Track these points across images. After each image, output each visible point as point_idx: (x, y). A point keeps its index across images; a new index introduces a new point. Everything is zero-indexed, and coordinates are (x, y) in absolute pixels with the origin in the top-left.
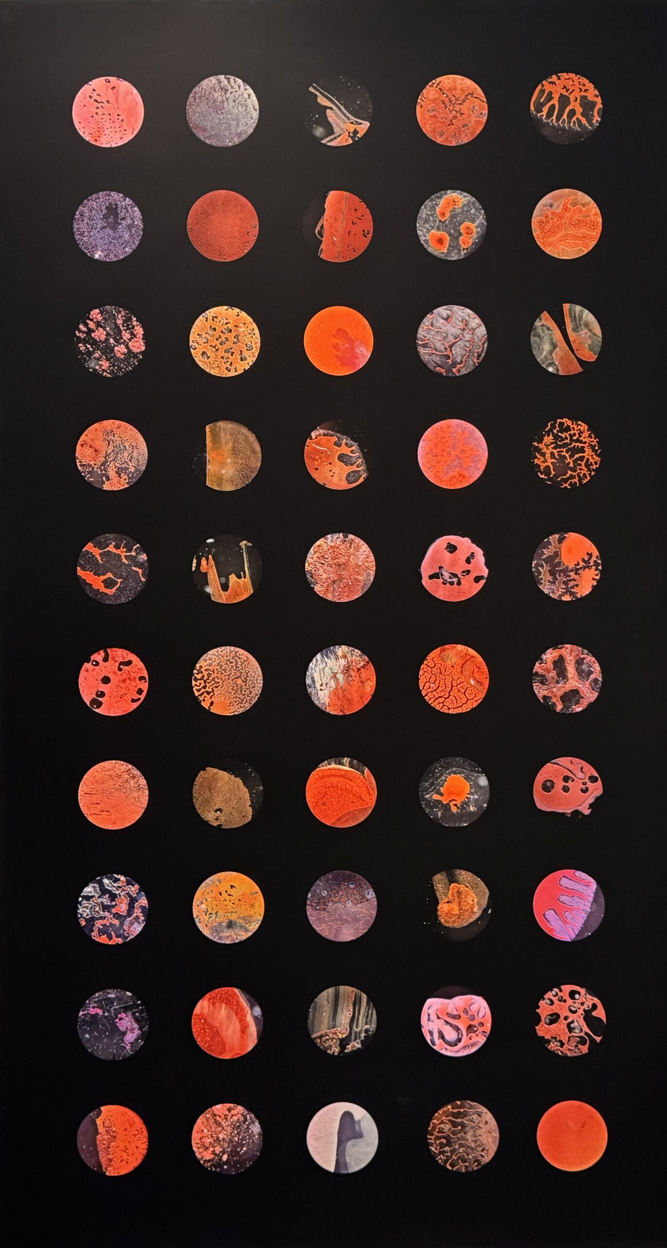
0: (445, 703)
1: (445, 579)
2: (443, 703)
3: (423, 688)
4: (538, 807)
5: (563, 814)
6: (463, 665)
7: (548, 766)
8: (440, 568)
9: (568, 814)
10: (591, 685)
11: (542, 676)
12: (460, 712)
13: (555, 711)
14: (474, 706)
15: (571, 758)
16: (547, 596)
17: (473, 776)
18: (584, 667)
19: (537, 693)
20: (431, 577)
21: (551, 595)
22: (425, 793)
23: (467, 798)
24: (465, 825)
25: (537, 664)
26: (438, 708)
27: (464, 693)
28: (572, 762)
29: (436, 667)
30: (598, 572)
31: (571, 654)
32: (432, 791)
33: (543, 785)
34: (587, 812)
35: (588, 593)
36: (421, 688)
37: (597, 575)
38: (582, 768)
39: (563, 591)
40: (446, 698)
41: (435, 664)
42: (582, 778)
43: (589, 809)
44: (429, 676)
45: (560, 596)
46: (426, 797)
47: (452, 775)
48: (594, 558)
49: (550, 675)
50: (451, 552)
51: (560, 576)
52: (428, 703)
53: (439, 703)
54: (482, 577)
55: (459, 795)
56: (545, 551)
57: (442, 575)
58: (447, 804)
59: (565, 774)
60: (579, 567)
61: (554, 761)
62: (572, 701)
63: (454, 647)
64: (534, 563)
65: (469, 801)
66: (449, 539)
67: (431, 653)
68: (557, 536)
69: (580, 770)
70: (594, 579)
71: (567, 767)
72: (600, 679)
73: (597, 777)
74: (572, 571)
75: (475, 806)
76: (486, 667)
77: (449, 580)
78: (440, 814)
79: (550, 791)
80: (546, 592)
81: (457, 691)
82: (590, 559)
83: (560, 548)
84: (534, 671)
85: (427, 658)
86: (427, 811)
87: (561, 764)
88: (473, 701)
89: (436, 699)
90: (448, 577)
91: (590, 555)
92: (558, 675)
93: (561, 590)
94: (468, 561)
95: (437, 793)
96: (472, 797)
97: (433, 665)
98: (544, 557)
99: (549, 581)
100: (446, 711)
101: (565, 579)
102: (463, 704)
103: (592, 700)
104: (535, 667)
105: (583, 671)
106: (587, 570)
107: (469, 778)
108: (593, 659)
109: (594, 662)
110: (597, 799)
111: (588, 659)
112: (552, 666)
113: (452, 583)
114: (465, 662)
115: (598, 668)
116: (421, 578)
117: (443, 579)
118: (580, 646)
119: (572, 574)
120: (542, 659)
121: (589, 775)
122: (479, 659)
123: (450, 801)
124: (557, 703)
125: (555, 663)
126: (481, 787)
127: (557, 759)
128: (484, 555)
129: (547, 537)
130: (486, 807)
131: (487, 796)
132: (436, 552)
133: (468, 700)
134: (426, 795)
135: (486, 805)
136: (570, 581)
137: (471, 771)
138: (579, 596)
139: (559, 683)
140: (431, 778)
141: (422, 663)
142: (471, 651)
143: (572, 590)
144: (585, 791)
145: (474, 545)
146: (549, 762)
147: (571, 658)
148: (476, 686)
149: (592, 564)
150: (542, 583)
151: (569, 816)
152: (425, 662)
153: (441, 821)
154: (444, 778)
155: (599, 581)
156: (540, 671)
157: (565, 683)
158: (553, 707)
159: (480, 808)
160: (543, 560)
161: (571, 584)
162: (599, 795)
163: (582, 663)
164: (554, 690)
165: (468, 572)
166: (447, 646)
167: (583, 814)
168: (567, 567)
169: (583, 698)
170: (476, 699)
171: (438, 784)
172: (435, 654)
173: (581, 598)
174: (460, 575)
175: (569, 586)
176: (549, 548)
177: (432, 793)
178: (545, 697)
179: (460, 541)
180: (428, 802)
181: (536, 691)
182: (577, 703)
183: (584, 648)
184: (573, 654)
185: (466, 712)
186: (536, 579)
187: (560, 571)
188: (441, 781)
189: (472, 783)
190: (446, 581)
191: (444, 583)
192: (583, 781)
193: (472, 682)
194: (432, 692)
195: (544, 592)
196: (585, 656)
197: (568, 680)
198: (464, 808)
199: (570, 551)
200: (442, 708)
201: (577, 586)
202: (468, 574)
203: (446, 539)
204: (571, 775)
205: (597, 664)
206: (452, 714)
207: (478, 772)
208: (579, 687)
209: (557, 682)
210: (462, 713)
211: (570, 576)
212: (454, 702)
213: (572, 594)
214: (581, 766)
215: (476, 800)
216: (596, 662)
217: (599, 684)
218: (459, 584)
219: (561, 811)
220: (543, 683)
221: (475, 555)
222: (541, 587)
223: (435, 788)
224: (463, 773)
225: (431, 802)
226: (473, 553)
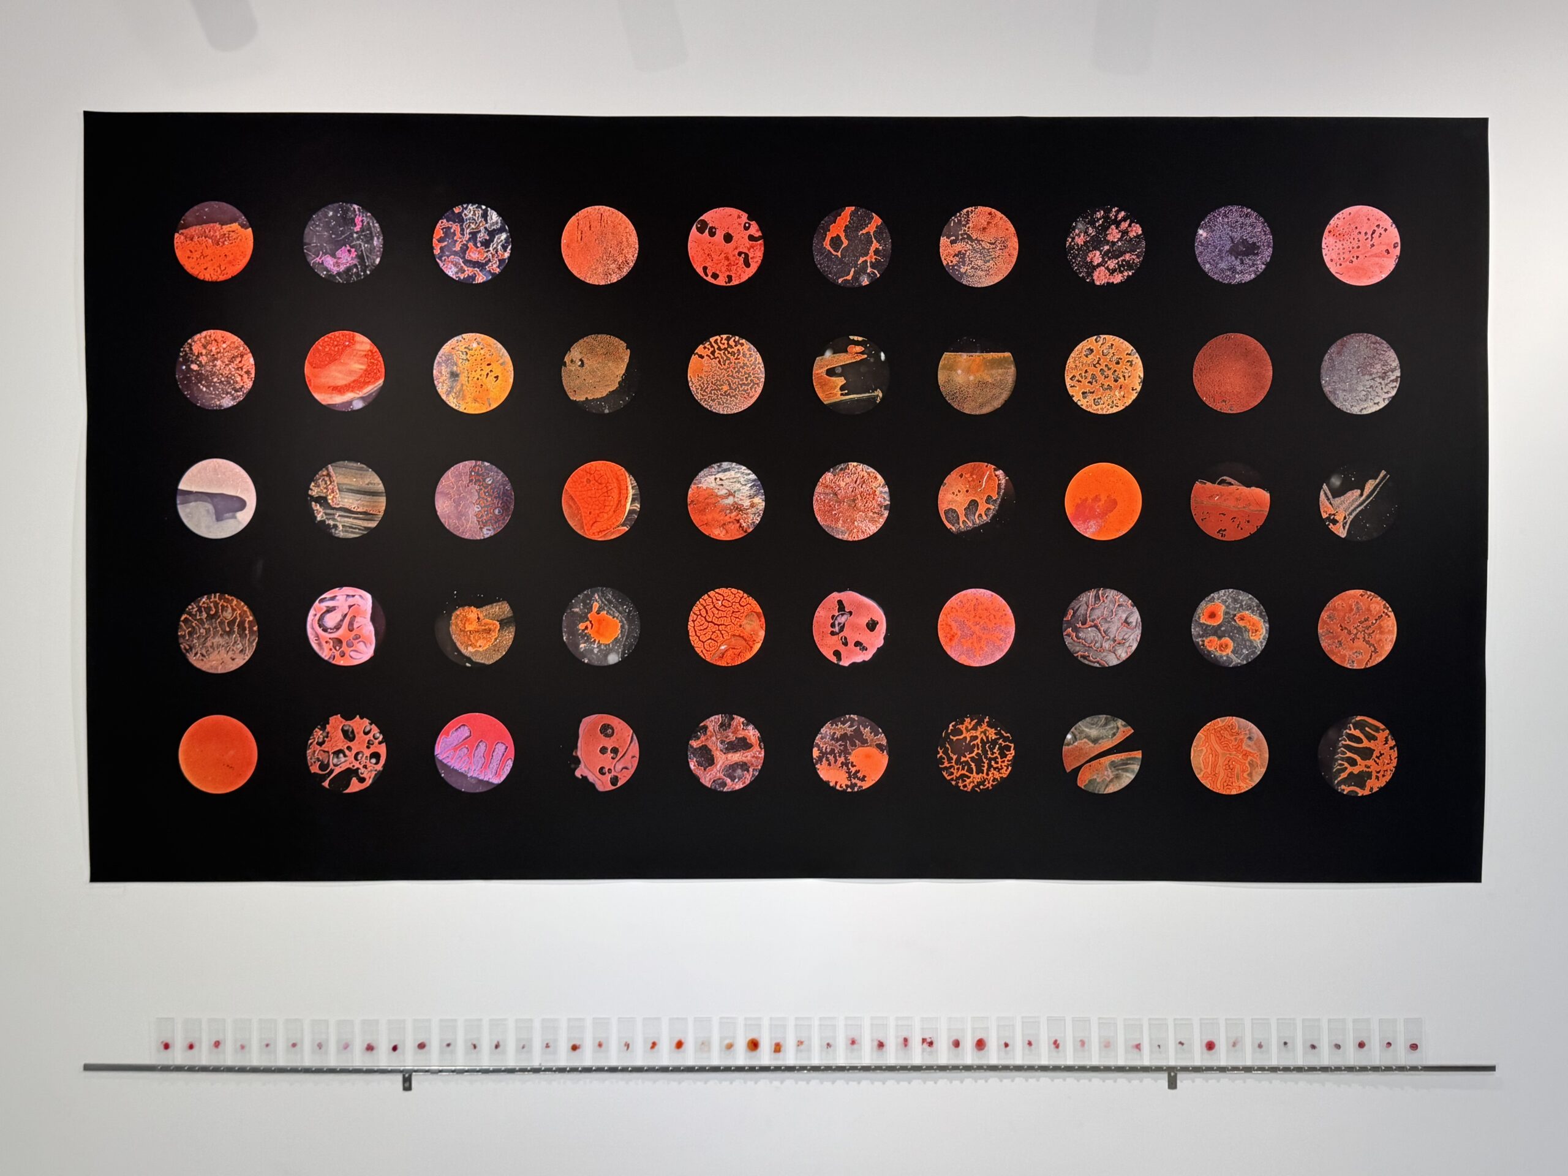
0: (699, 616)
1: (838, 618)
2: (700, 614)
3: (717, 593)
4: (583, 720)
5: (577, 748)
6: (743, 637)
7: (629, 732)
8: (851, 613)
9: (576, 753)
10: (719, 779)
11: (730, 725)
12: (690, 634)
13: (690, 738)
14: (696, 649)
15: (638, 756)
16: (818, 731)
17: (619, 647)
18: (739, 771)
19: (710, 719)
20: (840, 602)
21: (819, 736)
22: (600, 594)
23: (595, 641)
24: (564, 638)
25: (742, 720)
26: (695, 609)
27: (710, 639)
28: (633, 757)
29: (740, 607)
30: (844, 787)
31: (753, 757)
32: (602, 602)
33: (609, 725)
34: (578, 774)
35: (821, 776)
36: (717, 590)
37: (841, 787)
38: (626, 768)
39: (824, 749)
40: (705, 618)
41: (743, 606)
42: (616, 769)
43: (582, 775)
44: (730, 599)
45: (818, 746)
46: (596, 595)
47: (620, 624)
48: (859, 783)
49: (730, 734)
50: (867, 625)
51: (840, 745)
52: (701, 598)
53: (700, 610)
54: (839, 659)
55: (598, 632)
56: (868, 729)
57: (842, 615)
58: (588, 618)
59: (620, 750)
60: (850, 766)
61: (635, 737)
62: (701, 757)
63: (762, 628)
64: (855, 717)
65: (591, 643)
66: (882, 623)
67: (755, 602)
68: (884, 742)
69: (624, 766)
70: (836, 783)
71: (629, 750)
72: (725, 790)
73: (616, 785)
74: (846, 759)
75: (585, 650)
76: (739, 663)
77: (837, 623)
78: (577, 610)
79: (601, 733)
80: (823, 730)
81: (714, 630)
82: (859, 779)
83: (870, 746)
84: (735, 716)
85: (751, 598)
86: (580, 596)
87: (632, 745)
88: (702, 649)
89: (705, 607)
90: (840, 621)
91: (863, 779)
92: (729, 743)
93: (825, 746)
94: (858, 644)
95: (600, 607)
96: (596, 646)
97: (743, 604)
98: (862, 728)
99: (834, 733)
100: (691, 619)
101: (836, 751)
102: (699, 637)
103: (702, 781)
104: (739, 718)
105: (734, 771)
106: (847, 775)
107: (617, 643)
108: (748, 782)
109: (744, 783)
110: (592, 785)
111: (748, 776)
112: (740, 736)
113: (833, 625)
114: (746, 640)
115: (737, 787)
116: (839, 591)
117: (838, 616)
118: (762, 767)
119: (842, 759)
120: (747, 725)
121: (619, 777)
122: (749, 656)
123: (591, 622)
124: (699, 742)
125: (744, 739)
126: (606, 656)
127: (637, 744)
128: (864, 661)
129: (883, 732)
130: (584, 662)
131: (596, 663)
132: (868, 608)
133: (703, 642)
134: (598, 595)
135: (586, 661)
136: (835, 757)
137: (624, 645)
138: (817, 766)
139: (721, 743)
140: (617, 600)
141: (745, 592)
142: (757, 647)
143: (824, 759)
144: (601, 771)
145: (875, 650)
146: (634, 731)
147: (749, 758)
148: (718, 652)
149: (854, 781)
150: (832, 726)
151: (574, 754)
152: (745, 595)
153: (569, 611)
154: (617, 615)
155: (834, 788)
156: (734, 723)
157: (721, 751)
158: (695, 737)
159: (583, 655)
160: (859, 727)
161: (831, 758)
162: (597, 787)
163: (743, 770)
164: (714, 738)
165: (846, 644)
166: (763, 620)
167: (575, 769)
168: (850, 754)
169: (705, 770)
170: (704, 651)
171: (609, 608)
172: (754, 606)
173: (815, 768)
174: (841, 634)
175: (828, 756)
176: (871, 733)
177: (600, 602)
178: (705, 728)
179: (879, 635)
180: (590, 597)
181: (712, 718)
182: (699, 764)
183: (760, 771)
184: (753, 760)
185: (689, 640)
186: (837, 719)
187: (845, 746)
188: (614, 612)
189: (611, 646)
190: (836, 619)
191: (833, 616)
192: (613, 769)
193: (723, 647)
194: (713, 603)
195: (822, 727)
196: (751, 773)
197: (725, 753)
198: (583, 637)
199: (868, 756)
200: (695, 614)
201: (829, 764)
202: (843, 643)
203: (882, 619)
204: (619, 757)
205: (742, 786)
206: (687, 624)
207: (623, 653)
208: (717, 765)
209: (722, 742)
210: (688, 635)
211: (840, 757)
212: (702, 628)
213: (820, 759)
214: (630, 767)
215: (592, 651)
216: (745, 785)
217: (720, 787)
218: (833, 633)
219: (579, 744)
220: (722, 725)
221: (864, 652)
222: (828, 724)
223: (605, 605)
224: (622, 637)
225: (590, 601)
226: (866, 649)
